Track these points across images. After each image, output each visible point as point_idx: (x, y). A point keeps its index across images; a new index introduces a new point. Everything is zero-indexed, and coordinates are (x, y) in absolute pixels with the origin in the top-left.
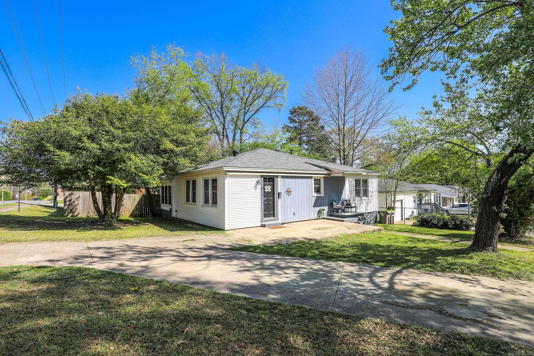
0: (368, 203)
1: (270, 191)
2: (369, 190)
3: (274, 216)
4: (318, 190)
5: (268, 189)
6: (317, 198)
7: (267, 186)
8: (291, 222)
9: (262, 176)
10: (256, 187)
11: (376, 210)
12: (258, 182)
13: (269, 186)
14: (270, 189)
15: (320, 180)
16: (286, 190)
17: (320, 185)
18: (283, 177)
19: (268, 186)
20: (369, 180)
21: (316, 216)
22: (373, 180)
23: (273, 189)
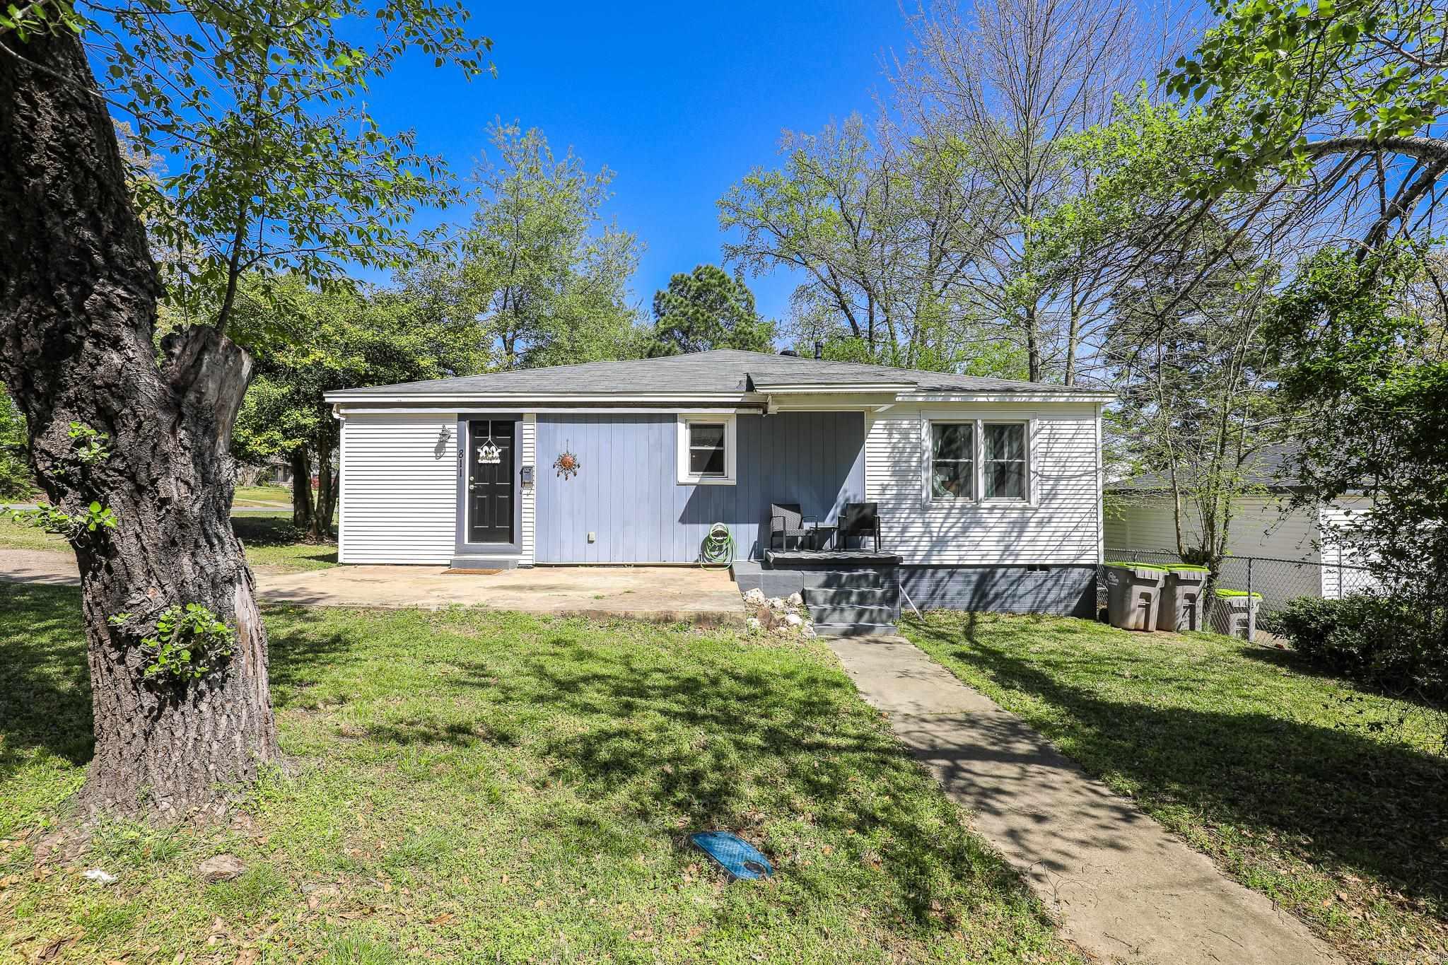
0: (1021, 525)
1: (498, 461)
2: (1033, 468)
3: (512, 541)
4: (709, 462)
5: (491, 454)
6: (699, 488)
7: (486, 448)
8: (577, 566)
9: (462, 417)
10: (440, 449)
11: (1088, 559)
12: (444, 436)
13: (493, 448)
14: (496, 454)
15: (721, 427)
16: (555, 459)
17: (721, 443)
18: (541, 418)
19: (489, 445)
20: (1034, 425)
21: (693, 555)
22: (1067, 427)
23: (509, 456)
